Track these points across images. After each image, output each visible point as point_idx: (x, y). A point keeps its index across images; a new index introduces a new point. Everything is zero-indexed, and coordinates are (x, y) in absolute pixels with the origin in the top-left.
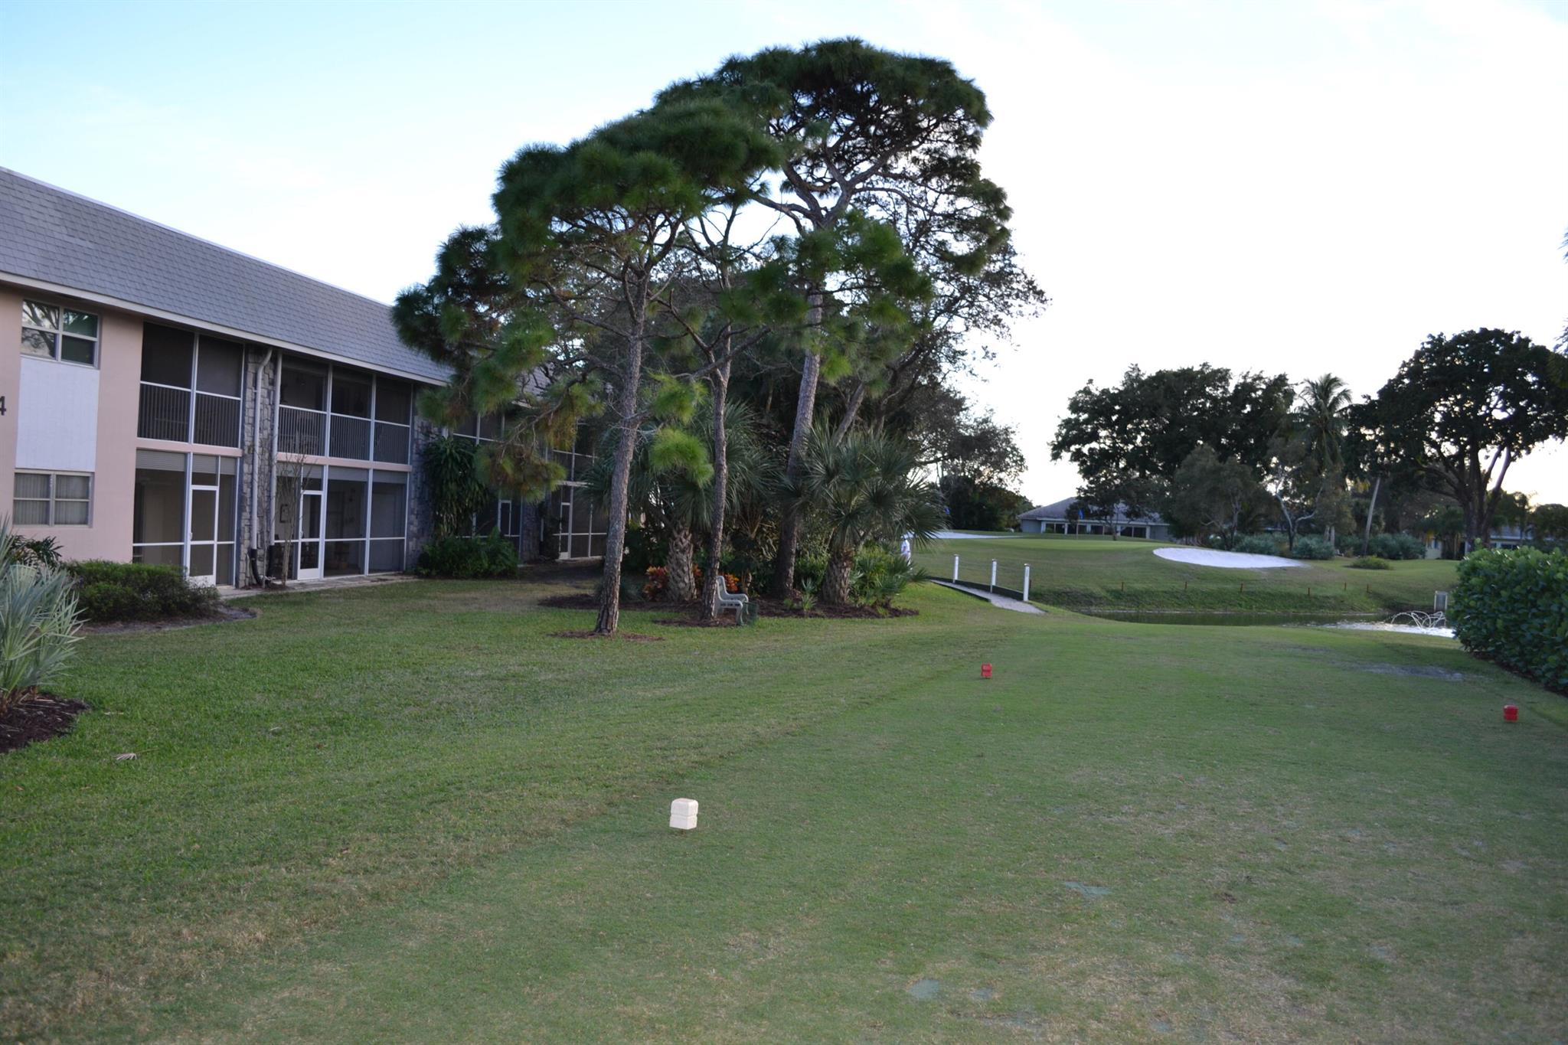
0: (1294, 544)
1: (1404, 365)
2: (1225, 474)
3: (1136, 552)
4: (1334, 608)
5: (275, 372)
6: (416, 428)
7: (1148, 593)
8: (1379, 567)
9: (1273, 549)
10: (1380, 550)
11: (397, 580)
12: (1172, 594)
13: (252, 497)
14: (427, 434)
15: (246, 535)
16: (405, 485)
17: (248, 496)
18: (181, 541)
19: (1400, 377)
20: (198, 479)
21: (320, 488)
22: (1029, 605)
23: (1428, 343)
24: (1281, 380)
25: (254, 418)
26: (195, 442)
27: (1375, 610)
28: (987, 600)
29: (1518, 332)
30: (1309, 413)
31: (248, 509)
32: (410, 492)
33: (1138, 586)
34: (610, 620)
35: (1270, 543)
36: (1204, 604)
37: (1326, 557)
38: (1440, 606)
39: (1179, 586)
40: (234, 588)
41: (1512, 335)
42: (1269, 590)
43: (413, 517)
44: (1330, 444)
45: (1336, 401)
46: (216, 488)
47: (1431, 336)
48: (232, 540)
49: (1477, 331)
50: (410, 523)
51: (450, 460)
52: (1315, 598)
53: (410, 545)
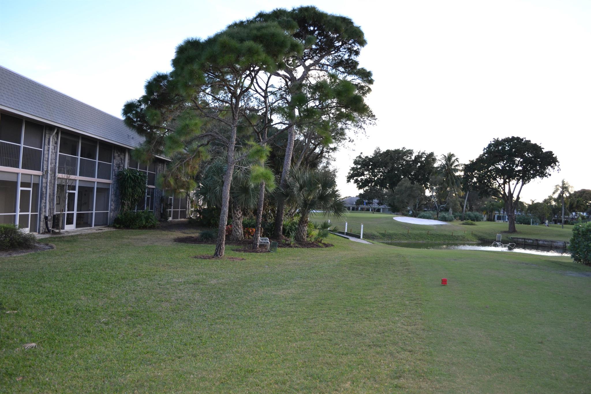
0: (439, 216)
1: (485, 149)
2: (414, 189)
3: (386, 218)
4: (461, 240)
5: (57, 138)
6: (114, 165)
7: (395, 234)
8: (472, 224)
9: (432, 217)
10: (468, 218)
11: (106, 229)
12: (403, 235)
13: (46, 193)
14: (119, 167)
15: (44, 210)
16: (109, 189)
17: (45, 193)
18: (15, 213)
19: (484, 154)
20: (23, 185)
21: (74, 190)
22: (362, 240)
23: (493, 141)
24: (432, 154)
25: (48, 158)
26: (22, 168)
27: (476, 241)
28: (348, 238)
29: (525, 138)
30: (443, 167)
31: (44, 198)
32: (111, 192)
33: (391, 232)
34: (221, 251)
35: (430, 215)
36: (415, 238)
37: (450, 221)
38: (499, 239)
39: (405, 232)
40: (38, 233)
41: (523, 139)
42: (438, 233)
43: (112, 202)
44: (451, 178)
45: (454, 162)
46: (31, 189)
47: (494, 139)
48: (37, 212)
49: (511, 137)
50: (111, 205)
51: (129, 179)
52: (455, 236)
53: (111, 215)
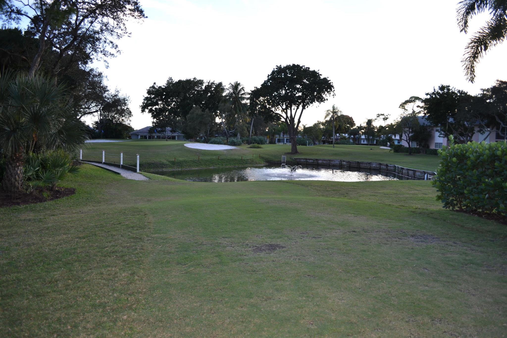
0: (228, 141)
1: (269, 75)
2: (205, 116)
3: (177, 145)
4: (250, 163)
7: (185, 161)
8: (258, 147)
9: (222, 142)
10: (254, 141)
12: (194, 162)
22: (140, 175)
23: (276, 68)
24: (220, 84)
27: (263, 164)
28: (119, 174)
29: (304, 66)
30: (230, 95)
33: (181, 159)
35: (221, 140)
36: (206, 165)
37: (239, 145)
38: (284, 161)
39: (196, 158)
41: (302, 67)
42: (228, 158)
44: (238, 106)
45: (240, 91)
47: (277, 66)
49: (291, 65)
52: (244, 160)
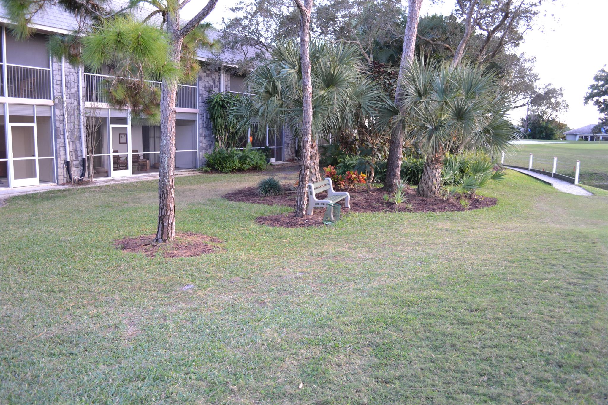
6: (200, 88)
11: (192, 174)
13: (64, 130)
14: (210, 91)
15: (62, 153)
16: (196, 120)
17: (61, 129)
18: (4, 158)
20: (13, 119)
21: (126, 123)
22: (579, 188)
25: (61, 81)
26: (9, 96)
28: (550, 184)
31: (62, 137)
32: (199, 124)
40: (56, 184)
43: (202, 139)
46: (34, 125)
48: (53, 156)
50: (200, 142)
53: (201, 155)
